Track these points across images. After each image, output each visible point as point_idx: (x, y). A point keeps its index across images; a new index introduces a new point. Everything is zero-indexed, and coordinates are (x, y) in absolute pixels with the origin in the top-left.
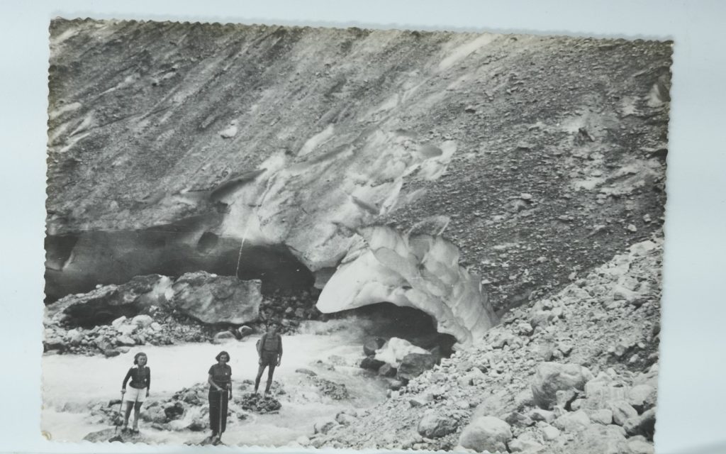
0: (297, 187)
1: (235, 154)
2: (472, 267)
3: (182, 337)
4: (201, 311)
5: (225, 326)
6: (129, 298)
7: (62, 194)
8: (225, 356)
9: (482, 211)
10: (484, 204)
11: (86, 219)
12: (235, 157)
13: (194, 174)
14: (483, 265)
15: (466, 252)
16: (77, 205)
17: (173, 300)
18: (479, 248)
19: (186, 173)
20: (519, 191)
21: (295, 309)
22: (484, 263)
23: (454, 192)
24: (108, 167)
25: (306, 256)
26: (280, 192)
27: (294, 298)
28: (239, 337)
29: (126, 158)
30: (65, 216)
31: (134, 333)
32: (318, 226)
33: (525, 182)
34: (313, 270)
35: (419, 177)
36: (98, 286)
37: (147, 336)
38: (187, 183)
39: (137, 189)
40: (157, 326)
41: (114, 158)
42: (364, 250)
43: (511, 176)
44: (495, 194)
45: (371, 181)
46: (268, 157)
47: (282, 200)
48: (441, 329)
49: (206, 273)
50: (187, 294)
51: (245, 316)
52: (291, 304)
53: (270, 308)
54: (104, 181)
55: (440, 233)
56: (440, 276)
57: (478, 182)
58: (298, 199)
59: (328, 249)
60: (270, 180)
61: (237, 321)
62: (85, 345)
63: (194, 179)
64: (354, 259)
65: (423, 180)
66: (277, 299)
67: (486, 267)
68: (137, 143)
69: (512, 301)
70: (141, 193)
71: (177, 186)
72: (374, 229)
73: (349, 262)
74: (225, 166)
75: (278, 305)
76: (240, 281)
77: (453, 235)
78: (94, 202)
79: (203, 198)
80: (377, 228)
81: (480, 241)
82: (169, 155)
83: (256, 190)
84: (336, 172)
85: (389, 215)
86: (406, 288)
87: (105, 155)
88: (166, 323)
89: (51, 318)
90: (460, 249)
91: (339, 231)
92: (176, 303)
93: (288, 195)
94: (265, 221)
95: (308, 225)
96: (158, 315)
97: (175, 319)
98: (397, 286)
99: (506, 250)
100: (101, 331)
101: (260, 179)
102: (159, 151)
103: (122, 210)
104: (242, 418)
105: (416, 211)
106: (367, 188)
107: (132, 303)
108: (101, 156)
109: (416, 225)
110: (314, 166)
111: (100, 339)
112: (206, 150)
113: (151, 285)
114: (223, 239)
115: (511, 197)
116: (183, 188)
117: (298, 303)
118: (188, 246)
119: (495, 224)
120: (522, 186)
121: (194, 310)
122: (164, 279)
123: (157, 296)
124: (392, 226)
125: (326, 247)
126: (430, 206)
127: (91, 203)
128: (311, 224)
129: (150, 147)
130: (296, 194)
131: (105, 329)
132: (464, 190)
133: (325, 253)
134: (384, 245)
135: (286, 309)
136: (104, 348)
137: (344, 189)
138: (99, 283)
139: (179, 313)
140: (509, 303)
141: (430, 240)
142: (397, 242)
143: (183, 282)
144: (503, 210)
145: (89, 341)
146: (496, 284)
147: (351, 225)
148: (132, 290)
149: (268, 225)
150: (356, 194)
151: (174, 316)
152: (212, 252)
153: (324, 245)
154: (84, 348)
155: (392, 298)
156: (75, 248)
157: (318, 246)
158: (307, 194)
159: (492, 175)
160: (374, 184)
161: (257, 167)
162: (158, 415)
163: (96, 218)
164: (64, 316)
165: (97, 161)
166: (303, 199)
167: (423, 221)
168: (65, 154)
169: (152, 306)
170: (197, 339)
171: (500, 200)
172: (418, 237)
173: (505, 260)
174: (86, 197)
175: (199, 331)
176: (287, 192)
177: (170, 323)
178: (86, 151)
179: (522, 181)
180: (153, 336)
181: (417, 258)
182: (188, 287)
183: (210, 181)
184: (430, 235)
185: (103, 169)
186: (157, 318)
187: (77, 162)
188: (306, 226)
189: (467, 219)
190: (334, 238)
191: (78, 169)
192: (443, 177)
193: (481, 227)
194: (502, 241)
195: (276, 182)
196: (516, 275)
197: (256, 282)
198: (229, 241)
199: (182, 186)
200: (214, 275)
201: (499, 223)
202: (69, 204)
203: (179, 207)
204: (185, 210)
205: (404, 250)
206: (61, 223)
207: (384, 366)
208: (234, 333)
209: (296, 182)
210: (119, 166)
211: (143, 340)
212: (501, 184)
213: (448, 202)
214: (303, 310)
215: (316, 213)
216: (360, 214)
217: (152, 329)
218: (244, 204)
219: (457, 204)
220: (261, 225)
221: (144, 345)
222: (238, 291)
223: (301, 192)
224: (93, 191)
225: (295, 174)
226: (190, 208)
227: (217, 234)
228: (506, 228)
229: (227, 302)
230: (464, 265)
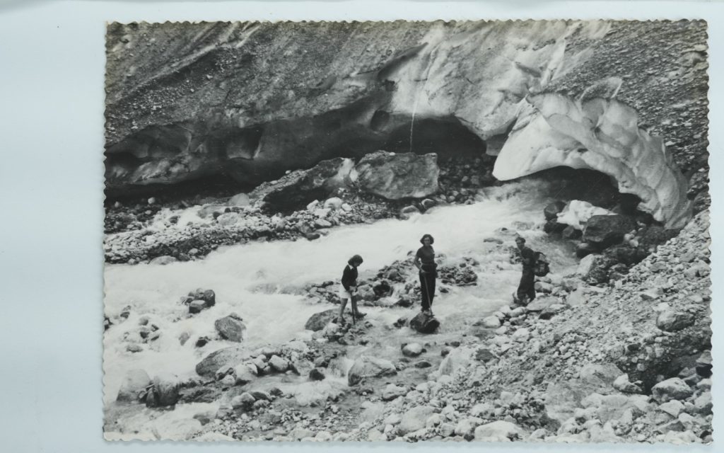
0: (460, 58)
1: (396, 32)
2: (653, 128)
3: (370, 214)
4: (385, 188)
5: (409, 201)
6: (318, 182)
7: (243, 89)
8: (428, 238)
9: (655, 69)
10: (656, 60)
11: (269, 109)
12: (396, 34)
13: (360, 57)
14: (664, 126)
15: (644, 114)
16: (259, 98)
17: (358, 181)
18: (658, 109)
19: (352, 56)
20: (692, 42)
21: (470, 177)
22: (664, 123)
23: (623, 51)
24: (281, 58)
25: (477, 126)
26: (443, 65)
27: (468, 166)
28: (423, 210)
29: (295, 47)
30: (250, 109)
31: (329, 215)
32: (485, 96)
33: (697, 32)
34: (484, 138)
35: (582, 36)
36: (287, 172)
37: (340, 217)
38: (355, 66)
39: (310, 77)
40: (347, 207)
41: (285, 49)
42: (534, 116)
43: (681, 27)
44: (666, 49)
45: (532, 45)
46: (428, 31)
47: (445, 73)
48: (622, 190)
49: (386, 153)
50: (370, 174)
51: (426, 189)
52: (466, 172)
53: (448, 179)
54: (280, 72)
55: (613, 96)
56: (618, 137)
57: (646, 37)
58: (462, 70)
59: (497, 116)
60: (432, 54)
61: (419, 194)
62: (288, 230)
63: (361, 61)
64: (525, 126)
65: (587, 40)
66: (451, 168)
67: (668, 129)
68: (303, 31)
69: (699, 161)
70: (314, 80)
71: (346, 70)
72: (545, 96)
73: (520, 128)
74: (388, 45)
75: (454, 175)
76: (417, 156)
77: (628, 96)
78: (274, 94)
79: (371, 78)
80: (547, 95)
81: (657, 100)
82: (334, 40)
83: (420, 65)
84: (495, 39)
85: (558, 82)
86: (582, 150)
87: (276, 46)
88: (355, 203)
89: (253, 206)
90: (638, 111)
91: (506, 98)
92: (361, 183)
93: (451, 67)
94: (432, 95)
95: (475, 95)
96: (346, 195)
97: (361, 199)
98: (572, 150)
99: (687, 108)
100: (299, 216)
101: (422, 54)
102: (324, 37)
103: (299, 99)
104: (444, 291)
105: (586, 75)
106: (529, 52)
107: (321, 187)
108: (273, 48)
109: (588, 89)
110: (473, 35)
111: (300, 223)
112: (368, 30)
113: (336, 168)
114: (394, 116)
115: (684, 51)
116: (352, 72)
117: (473, 171)
118: (362, 126)
119: (671, 81)
120: (694, 37)
121: (378, 189)
122: (347, 161)
123: (342, 178)
124: (564, 92)
125: (495, 115)
126: (600, 68)
127: (271, 95)
128: (478, 93)
129: (316, 34)
130: (459, 66)
131: (302, 214)
132: (633, 47)
133: (495, 121)
134: (557, 112)
135: (462, 177)
136: (305, 232)
137: (506, 55)
138: (288, 170)
139: (364, 192)
140: (697, 163)
141: (604, 103)
142: (568, 107)
143: (365, 163)
144: (677, 65)
145: (291, 226)
146: (681, 145)
147: (518, 91)
148: (320, 175)
149: (435, 99)
150: (518, 59)
151: (361, 196)
152: (386, 128)
153: (493, 113)
154: (288, 233)
155: (569, 162)
156: (262, 138)
157: (487, 115)
158: (470, 63)
159: (660, 29)
160: (536, 47)
161: (419, 42)
162: (369, 294)
163: (278, 108)
164: (264, 203)
165: (270, 53)
166: (467, 70)
167: (596, 85)
168: (241, 48)
169: (340, 189)
170: (384, 216)
171: (673, 54)
172: (591, 101)
173: (686, 118)
174: (266, 89)
175: (385, 208)
176: (450, 64)
177: (359, 202)
178: (259, 44)
179: (694, 32)
180: (344, 216)
181: (591, 121)
182: (370, 167)
183: (376, 62)
184: (603, 98)
185: (277, 60)
186: (345, 199)
187: (253, 56)
188: (473, 96)
189: (640, 79)
190: (502, 105)
191: (255, 63)
192: (608, 35)
193: (656, 86)
194: (681, 99)
195: (439, 55)
196: (701, 133)
197: (432, 156)
198: (400, 117)
199: (350, 69)
200: (392, 154)
201: (674, 80)
202: (253, 98)
203: (351, 90)
204: (356, 92)
205: (578, 114)
206: (248, 116)
207: (567, 229)
208: (417, 206)
209: (458, 53)
210: (290, 56)
211: (337, 220)
212: (671, 36)
213: (618, 62)
214: (478, 177)
215: (481, 83)
216: (525, 79)
217: (344, 210)
218: (410, 80)
219: (628, 64)
220: (429, 99)
221: (339, 225)
222: (416, 165)
223: (464, 62)
224: (270, 83)
225: (455, 46)
226: (361, 90)
227: (388, 111)
228: (683, 84)
229: (407, 178)
230: (645, 127)
